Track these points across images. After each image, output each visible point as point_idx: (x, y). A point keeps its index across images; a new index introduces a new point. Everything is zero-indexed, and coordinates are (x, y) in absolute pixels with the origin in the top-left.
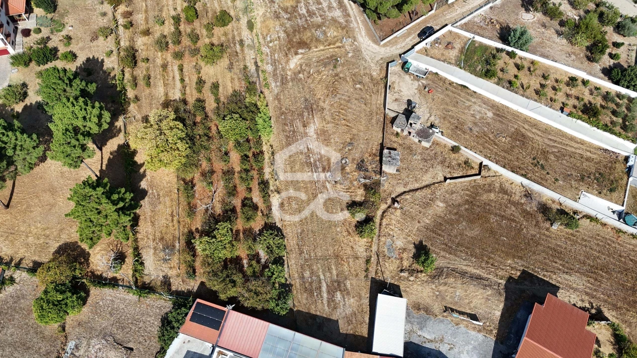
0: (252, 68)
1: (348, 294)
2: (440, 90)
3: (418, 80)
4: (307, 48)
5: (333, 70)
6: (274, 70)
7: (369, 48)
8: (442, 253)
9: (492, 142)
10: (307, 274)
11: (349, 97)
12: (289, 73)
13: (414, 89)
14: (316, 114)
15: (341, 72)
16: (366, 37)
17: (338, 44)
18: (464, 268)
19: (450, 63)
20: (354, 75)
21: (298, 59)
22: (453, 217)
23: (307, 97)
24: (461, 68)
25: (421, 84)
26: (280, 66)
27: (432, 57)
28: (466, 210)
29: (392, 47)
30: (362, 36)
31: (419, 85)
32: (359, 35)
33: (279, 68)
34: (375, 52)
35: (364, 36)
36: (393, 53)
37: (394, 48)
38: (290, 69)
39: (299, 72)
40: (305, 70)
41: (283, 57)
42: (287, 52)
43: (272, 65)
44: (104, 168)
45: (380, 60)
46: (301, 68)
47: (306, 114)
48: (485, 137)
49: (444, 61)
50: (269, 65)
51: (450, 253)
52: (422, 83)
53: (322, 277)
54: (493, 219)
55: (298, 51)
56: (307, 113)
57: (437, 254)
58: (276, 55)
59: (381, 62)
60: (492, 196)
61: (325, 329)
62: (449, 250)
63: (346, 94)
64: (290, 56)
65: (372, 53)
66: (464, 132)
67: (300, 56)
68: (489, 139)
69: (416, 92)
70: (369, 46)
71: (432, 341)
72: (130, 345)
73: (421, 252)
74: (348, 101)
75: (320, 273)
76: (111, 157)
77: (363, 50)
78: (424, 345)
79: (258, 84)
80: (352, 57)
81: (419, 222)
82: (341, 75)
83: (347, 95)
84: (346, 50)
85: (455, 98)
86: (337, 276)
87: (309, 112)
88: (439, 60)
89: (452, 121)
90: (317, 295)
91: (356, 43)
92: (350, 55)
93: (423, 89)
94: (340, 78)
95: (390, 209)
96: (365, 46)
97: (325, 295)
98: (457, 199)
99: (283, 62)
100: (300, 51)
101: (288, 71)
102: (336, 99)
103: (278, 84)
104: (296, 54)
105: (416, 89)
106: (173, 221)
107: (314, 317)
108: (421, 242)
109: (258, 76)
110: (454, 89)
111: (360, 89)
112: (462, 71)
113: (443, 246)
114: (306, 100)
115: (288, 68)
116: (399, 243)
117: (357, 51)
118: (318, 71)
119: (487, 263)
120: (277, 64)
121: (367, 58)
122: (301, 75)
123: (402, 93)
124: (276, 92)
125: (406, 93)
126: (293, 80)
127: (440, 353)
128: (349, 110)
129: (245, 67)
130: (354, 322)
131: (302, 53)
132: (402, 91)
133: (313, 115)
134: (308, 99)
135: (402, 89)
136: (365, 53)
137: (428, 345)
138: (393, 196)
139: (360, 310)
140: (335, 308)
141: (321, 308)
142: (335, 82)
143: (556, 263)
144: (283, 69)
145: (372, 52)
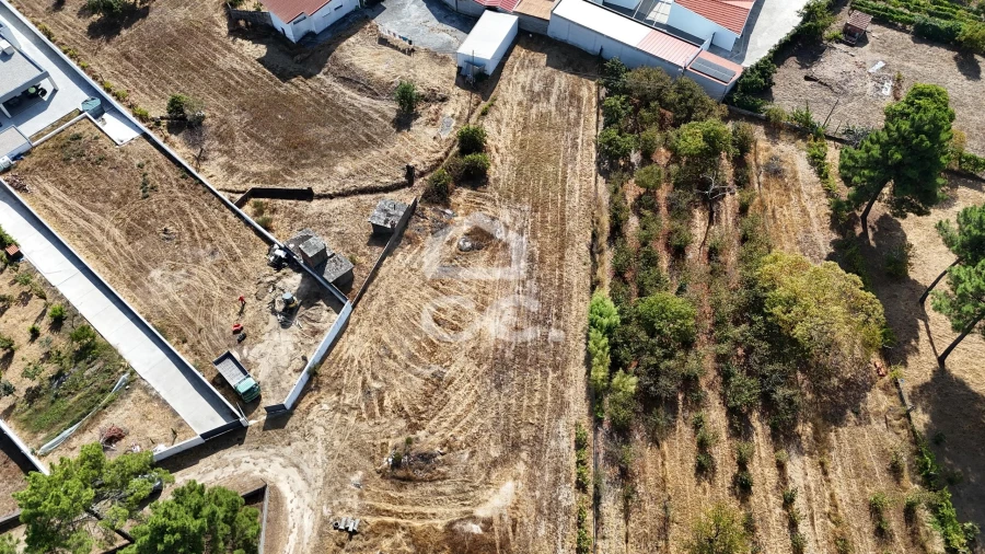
0: (610, 507)
1: (523, 88)
2: (215, 332)
3: (246, 361)
4: (454, 532)
5: (417, 439)
6: (555, 484)
7: (301, 484)
8: (376, 116)
9: (194, 228)
10: (573, 114)
11: (407, 366)
12: (521, 468)
13: (266, 342)
14: (487, 350)
15: (400, 433)
16: (291, 525)
17: (373, 520)
18: (358, 97)
19: (147, 389)
20: (372, 416)
21: (488, 505)
22: (333, 152)
23: (495, 394)
24: (133, 372)
25: (245, 352)
26: (538, 493)
27: (175, 414)
28: (307, 158)
29: (246, 474)
30: (301, 530)
31: (250, 349)
32: (306, 541)
33: (542, 488)
34: (295, 469)
35: (295, 530)
36: (254, 453)
37: (244, 467)
38: (515, 479)
39: (495, 463)
40: (481, 465)
41: (526, 520)
42: (511, 534)
43: (558, 503)
44: (921, 323)
45: (296, 440)
46: (488, 474)
47: (509, 354)
48: (198, 238)
49: (157, 398)
50: (565, 503)
51: (366, 114)
52: (240, 352)
53: (553, 109)
54: (278, 141)
55: (480, 532)
56: (506, 355)
57: (384, 116)
58: (542, 532)
59: (295, 434)
60: (254, 168)
61: (565, 60)
62: (364, 118)
63: (410, 375)
64: (506, 519)
65: (304, 466)
66: (229, 250)
67: (481, 512)
68: (193, 234)
69: (267, 334)
70: (299, 493)
71: (444, 31)
72: (808, 83)
73: (404, 121)
74: (412, 357)
75: (553, 113)
76: (913, 343)
77: (320, 483)
78: (454, 29)
79: (601, 456)
80: (354, 469)
81: (388, 153)
82: (402, 424)
83: (410, 372)
84: (361, 496)
85: (195, 312)
86: (531, 108)
87: (502, 358)
88: (165, 403)
89: (236, 272)
90: (565, 91)
91: (326, 511)
92: (357, 477)
93: (248, 340)
94: (407, 416)
95: (422, 169)
96: (308, 498)
97: (555, 91)
98: (310, 173)
99: (528, 507)
100: (476, 529)
101: (522, 472)
102: (436, 368)
103: (553, 443)
104: (488, 524)
105: (261, 342)
106: (773, 211)
107: (575, 72)
108: (399, 131)
109: (597, 476)
110: (185, 329)
111: (375, 378)
112: (135, 366)
113: (370, 123)
114: (499, 387)
115: (520, 484)
116: (431, 131)
117: (334, 484)
118: (451, 449)
119: (324, 97)
120: (545, 504)
121: (321, 453)
122: (495, 453)
123: (296, 340)
124: (562, 423)
125: (289, 338)
126: (516, 446)
127: (440, 21)
128: (417, 338)
129: (626, 513)
130: (527, 62)
131: (474, 519)
132: (295, 345)
133: (497, 349)
134: (496, 387)
135: (291, 348)
136: (320, 471)
137: (450, 28)
138: (407, 189)
139: (515, 70)
140: (546, 77)
141: (563, 80)
142: (423, 413)
143: (237, 82)
144: (532, 483)
145: (301, 471)
